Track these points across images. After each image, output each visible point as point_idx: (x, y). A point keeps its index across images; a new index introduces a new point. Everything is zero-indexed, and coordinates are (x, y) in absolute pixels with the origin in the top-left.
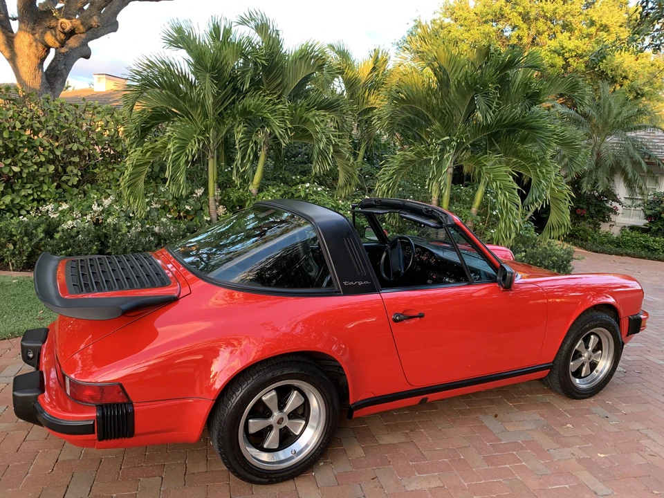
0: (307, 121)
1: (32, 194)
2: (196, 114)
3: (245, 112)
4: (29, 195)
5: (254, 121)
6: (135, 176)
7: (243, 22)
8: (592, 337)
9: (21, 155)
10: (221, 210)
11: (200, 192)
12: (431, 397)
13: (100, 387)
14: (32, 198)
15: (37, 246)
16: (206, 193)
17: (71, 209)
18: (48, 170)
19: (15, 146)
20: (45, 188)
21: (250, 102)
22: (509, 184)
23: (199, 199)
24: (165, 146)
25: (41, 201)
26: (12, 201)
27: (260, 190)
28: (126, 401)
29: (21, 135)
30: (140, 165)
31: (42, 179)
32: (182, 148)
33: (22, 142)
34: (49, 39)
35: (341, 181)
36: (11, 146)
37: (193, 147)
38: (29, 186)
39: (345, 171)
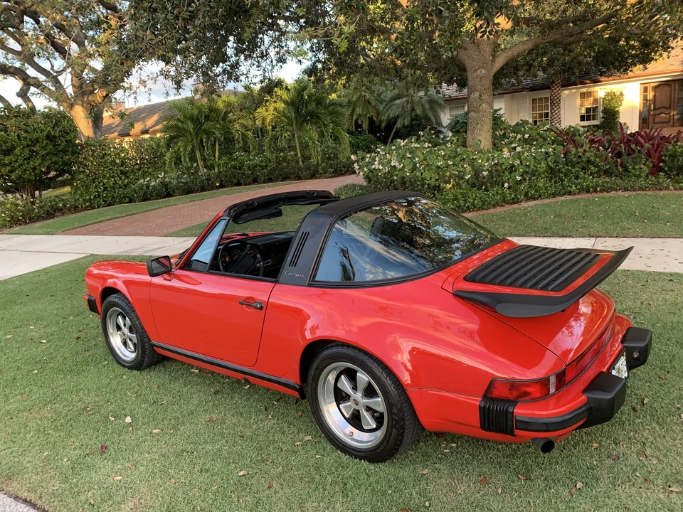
0: (229, 128)
2: (187, 135)
3: (205, 130)
5: (209, 133)
6: (170, 163)
10: (205, 170)
11: (195, 165)
15: (145, 192)
16: (198, 165)
17: (150, 180)
21: (205, 126)
23: (195, 168)
24: (179, 149)
25: (138, 180)
27: (219, 159)
32: (185, 149)
35: (251, 149)
37: (189, 148)
39: (252, 145)
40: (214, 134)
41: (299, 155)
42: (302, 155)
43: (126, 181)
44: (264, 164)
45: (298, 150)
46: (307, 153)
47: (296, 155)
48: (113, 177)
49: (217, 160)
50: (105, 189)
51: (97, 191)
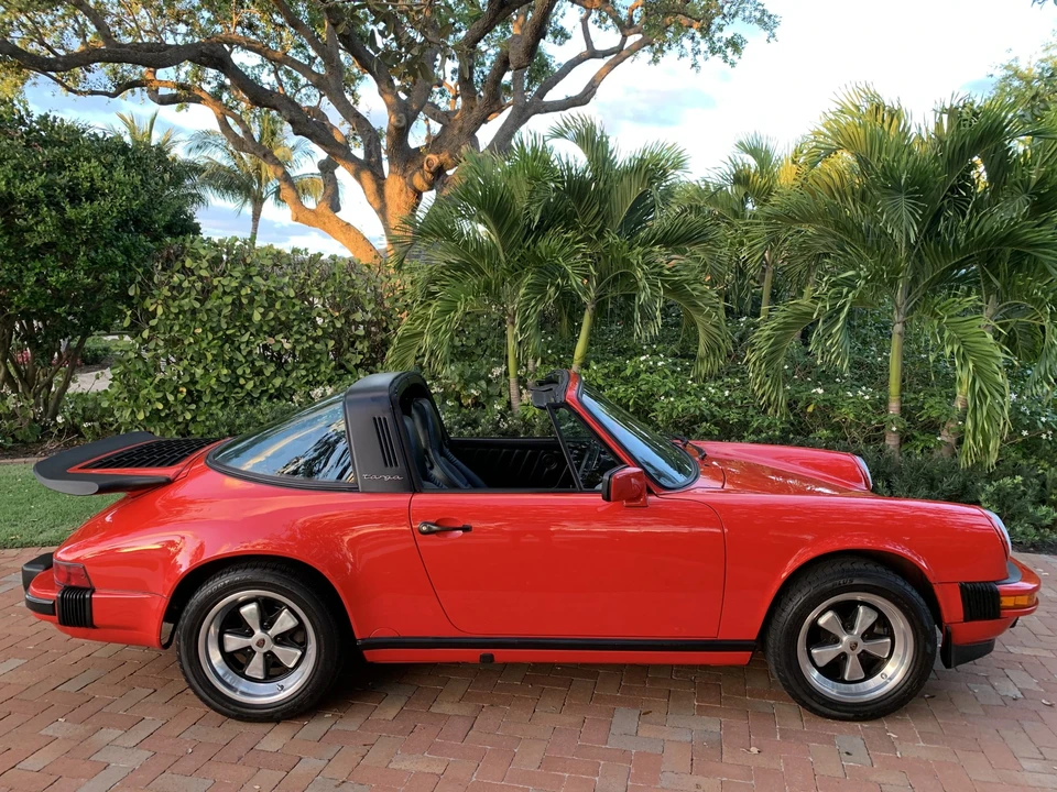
1: (307, 376)
4: (304, 377)
7: (560, 134)
8: (861, 609)
9: (295, 329)
10: (528, 396)
11: (498, 371)
12: (501, 655)
13: (68, 567)
14: (305, 380)
16: (505, 372)
18: (327, 346)
19: (288, 318)
20: (323, 368)
22: (987, 349)
23: (496, 381)
26: (284, 383)
27: (585, 366)
28: (88, 586)
29: (294, 305)
30: (409, 337)
31: (318, 357)
33: (295, 313)
34: (418, 181)
35: (702, 350)
36: (283, 318)
38: (303, 366)
39: (708, 334)
40: (565, 276)
41: (894, 407)
42: (903, 411)
43: (278, 382)
44: (733, 416)
45: (894, 387)
46: (933, 408)
47: (885, 402)
48: (230, 364)
49: (575, 368)
50: (194, 397)
51: (164, 400)
